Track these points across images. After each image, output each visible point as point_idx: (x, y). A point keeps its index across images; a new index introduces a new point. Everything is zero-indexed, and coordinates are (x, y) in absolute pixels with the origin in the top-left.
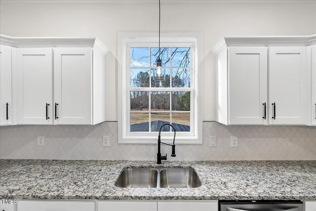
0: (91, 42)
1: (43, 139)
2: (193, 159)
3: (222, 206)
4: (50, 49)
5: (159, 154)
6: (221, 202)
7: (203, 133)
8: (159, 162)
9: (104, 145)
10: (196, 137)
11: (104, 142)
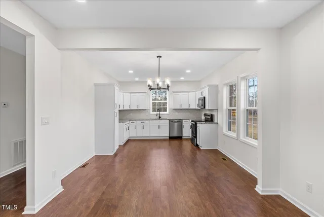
3: (170, 121)
7: (169, 112)
11: (146, 114)
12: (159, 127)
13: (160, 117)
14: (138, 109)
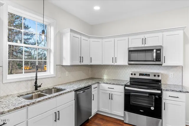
6: (75, 91)
7: (56, 70)
8: (36, 89)
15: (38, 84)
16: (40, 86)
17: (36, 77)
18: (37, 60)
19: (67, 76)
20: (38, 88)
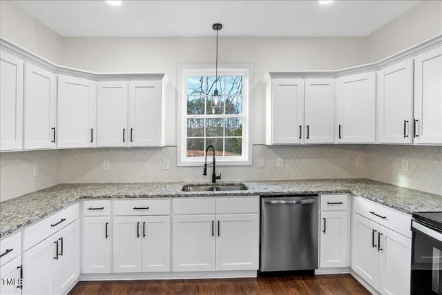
0: (160, 76)
1: (108, 163)
2: (244, 180)
3: (263, 199)
4: (126, 82)
5: (214, 174)
6: (262, 197)
7: (253, 156)
8: (214, 181)
9: (164, 168)
10: (247, 160)
11: (164, 164)
12: (216, 229)
13: (215, 178)
14: (128, 144)
15: (217, 175)
16: (219, 178)
17: (214, 162)
18: (224, 137)
19: (278, 166)
20: (216, 180)
